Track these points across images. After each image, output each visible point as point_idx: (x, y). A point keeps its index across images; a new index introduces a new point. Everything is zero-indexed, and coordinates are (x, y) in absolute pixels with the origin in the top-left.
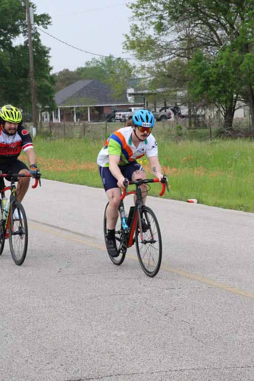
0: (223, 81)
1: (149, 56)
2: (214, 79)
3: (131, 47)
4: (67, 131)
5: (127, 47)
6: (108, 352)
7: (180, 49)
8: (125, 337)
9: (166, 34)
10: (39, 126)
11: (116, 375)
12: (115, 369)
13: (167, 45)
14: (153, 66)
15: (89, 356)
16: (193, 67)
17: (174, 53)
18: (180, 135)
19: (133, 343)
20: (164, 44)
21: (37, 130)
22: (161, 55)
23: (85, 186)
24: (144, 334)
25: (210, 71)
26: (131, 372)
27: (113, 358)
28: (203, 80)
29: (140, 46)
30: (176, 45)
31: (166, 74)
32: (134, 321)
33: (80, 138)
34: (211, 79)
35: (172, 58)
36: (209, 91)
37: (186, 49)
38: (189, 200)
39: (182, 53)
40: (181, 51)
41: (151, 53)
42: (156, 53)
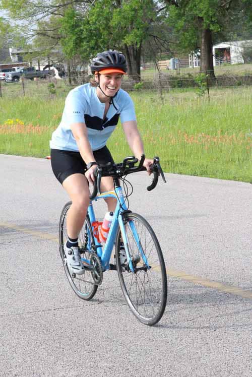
0: (95, 38)
1: (23, 15)
2: (85, 36)
3: (4, 6)
7: (52, 6)
13: (39, 3)
14: (27, 25)
16: (65, 24)
17: (47, 11)
18: (54, 93)
22: (34, 14)
25: (82, 28)
28: (74, 38)
29: (12, 5)
30: (49, 2)
31: (41, 32)
34: (83, 37)
35: (45, 16)
36: (82, 48)
37: (58, 6)
39: (56, 10)
40: (55, 8)
41: (25, 13)
42: (29, 11)
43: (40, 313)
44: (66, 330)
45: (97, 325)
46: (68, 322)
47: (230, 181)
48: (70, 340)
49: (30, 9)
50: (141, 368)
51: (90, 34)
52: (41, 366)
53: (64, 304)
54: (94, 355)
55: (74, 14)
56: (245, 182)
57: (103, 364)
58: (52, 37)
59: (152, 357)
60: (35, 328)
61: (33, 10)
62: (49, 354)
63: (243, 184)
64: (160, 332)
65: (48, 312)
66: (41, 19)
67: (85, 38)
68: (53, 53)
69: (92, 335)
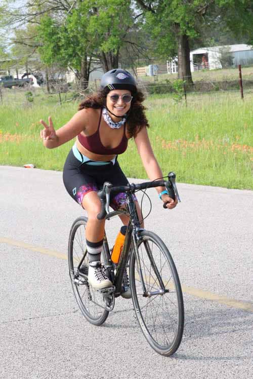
0: (72, 45)
2: (63, 43)
7: (29, 15)
9: (14, 1)
13: (16, 11)
14: (4, 33)
16: (42, 32)
17: (24, 19)
20: (13, 10)
22: (10, 23)
25: (59, 36)
28: (52, 45)
30: (26, 11)
31: (18, 41)
34: (61, 45)
35: (22, 25)
37: (35, 14)
38: (26, 165)
39: (32, 19)
40: (31, 17)
42: (5, 20)
43: (15, 322)
44: (42, 340)
45: (73, 334)
46: (44, 331)
47: (207, 187)
48: (46, 349)
50: (115, 376)
51: (68, 42)
52: (15, 376)
53: (39, 313)
54: (69, 364)
55: (51, 21)
56: (223, 187)
57: (78, 373)
58: (29, 46)
59: (127, 365)
60: (10, 338)
61: (9, 18)
62: (23, 364)
63: (220, 189)
64: (135, 340)
65: (23, 321)
66: (18, 27)
67: (63, 45)
68: (30, 61)
69: (68, 343)
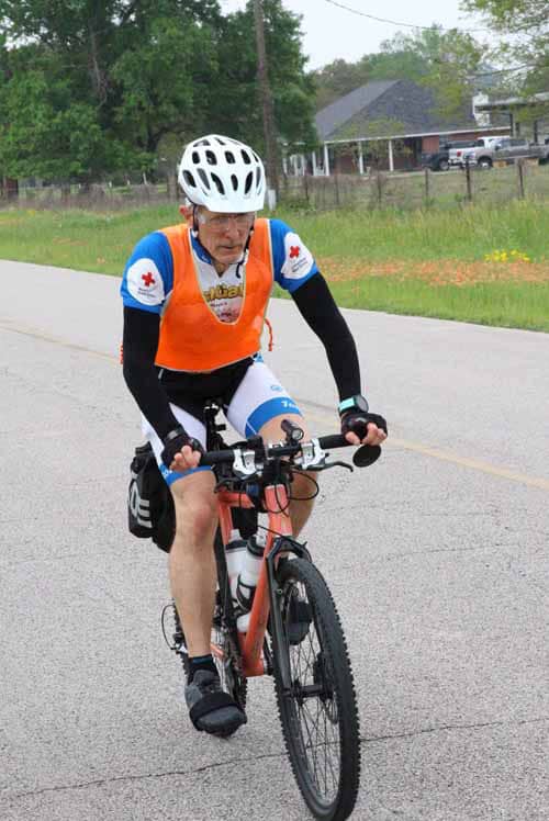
1: (518, 21)
3: (477, 5)
4: (342, 196)
5: (470, 5)
6: (426, 678)
8: (464, 642)
10: (281, 186)
11: (441, 729)
12: (441, 714)
15: (384, 686)
19: (480, 656)
21: (277, 194)
23: (382, 313)
24: (506, 637)
26: (476, 720)
27: (436, 690)
32: (483, 607)
33: (370, 208)
41: (522, 15)
49: (536, 8)
